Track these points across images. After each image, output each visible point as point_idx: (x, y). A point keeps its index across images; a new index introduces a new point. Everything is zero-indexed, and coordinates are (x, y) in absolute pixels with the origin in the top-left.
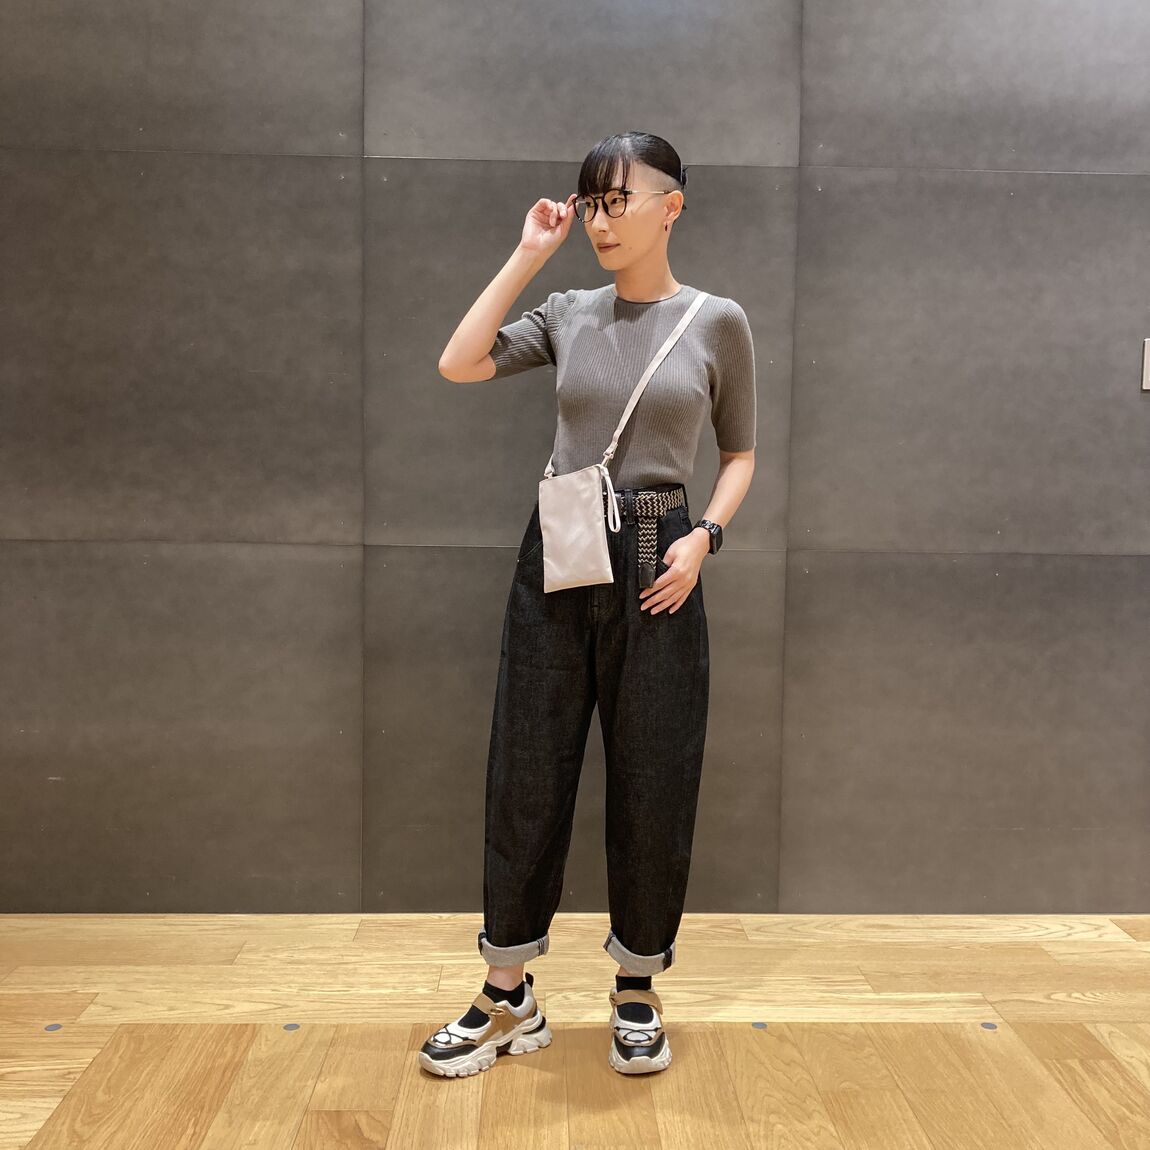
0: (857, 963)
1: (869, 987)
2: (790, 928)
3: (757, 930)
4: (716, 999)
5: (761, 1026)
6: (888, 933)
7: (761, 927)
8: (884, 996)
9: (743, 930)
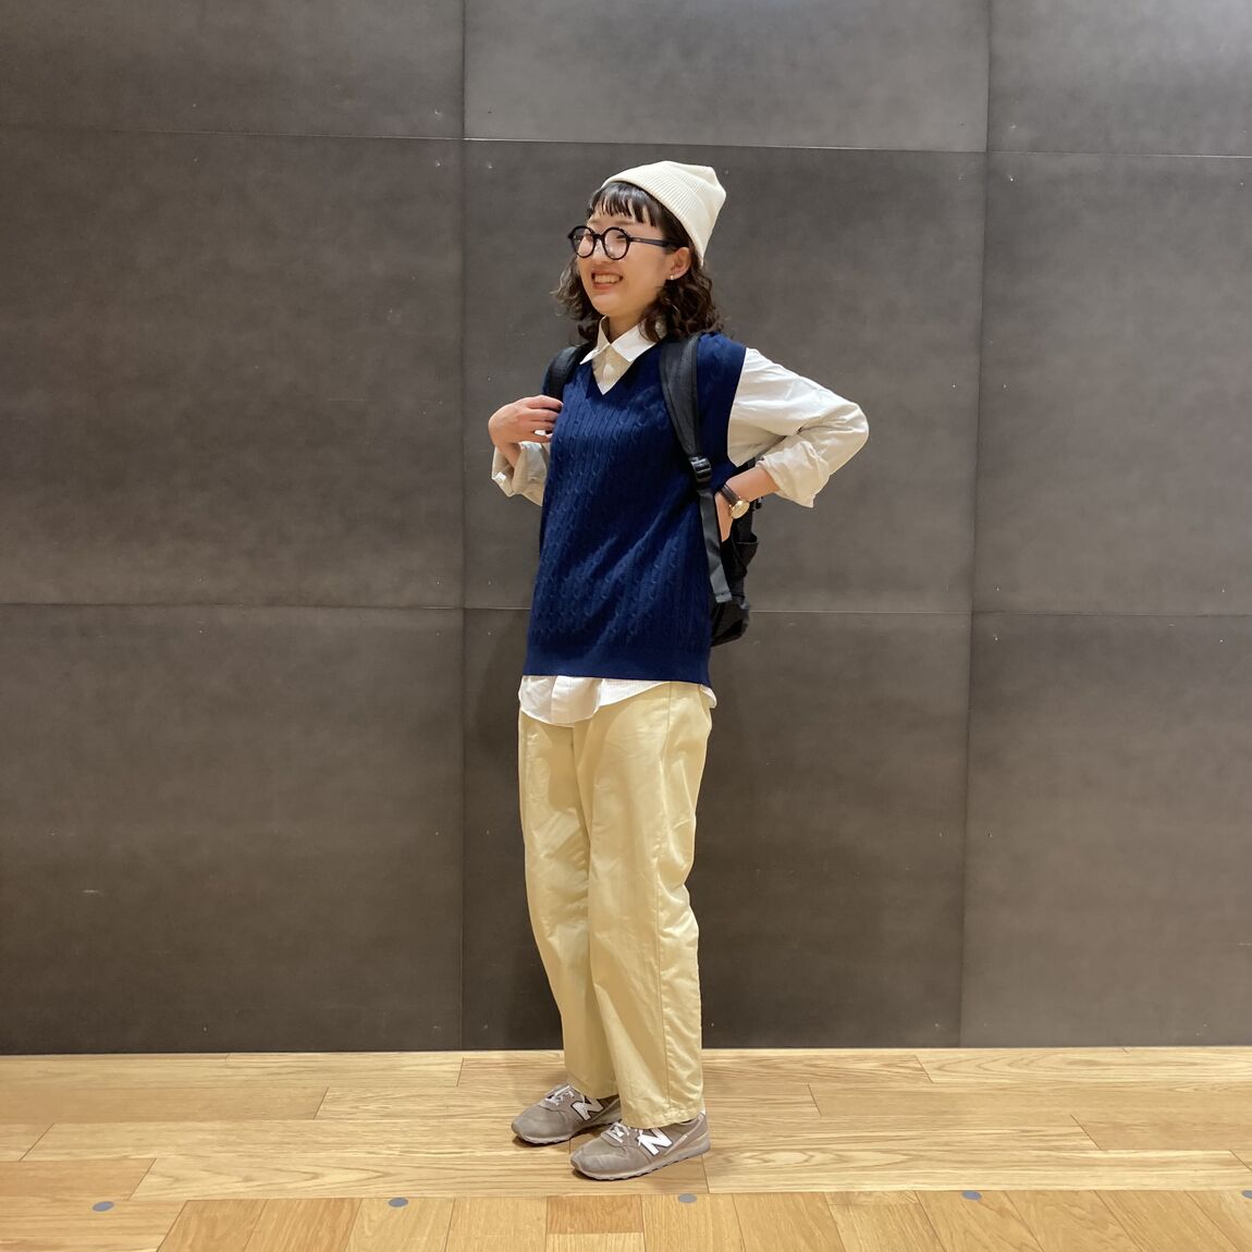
0: (1069, 1110)
1: (1091, 1143)
2: (979, 1066)
3: (939, 1069)
4: (910, 1160)
5: (974, 1195)
6: (1095, 1071)
7: (944, 1065)
8: (1113, 1154)
9: (922, 1069)
